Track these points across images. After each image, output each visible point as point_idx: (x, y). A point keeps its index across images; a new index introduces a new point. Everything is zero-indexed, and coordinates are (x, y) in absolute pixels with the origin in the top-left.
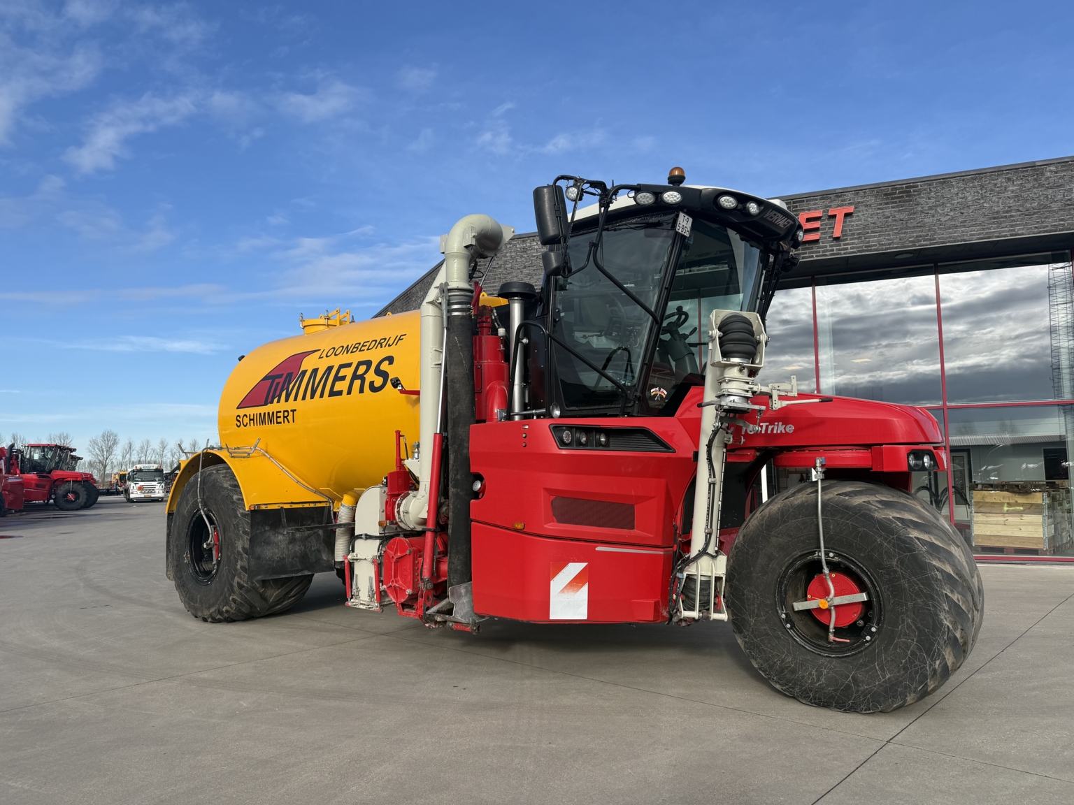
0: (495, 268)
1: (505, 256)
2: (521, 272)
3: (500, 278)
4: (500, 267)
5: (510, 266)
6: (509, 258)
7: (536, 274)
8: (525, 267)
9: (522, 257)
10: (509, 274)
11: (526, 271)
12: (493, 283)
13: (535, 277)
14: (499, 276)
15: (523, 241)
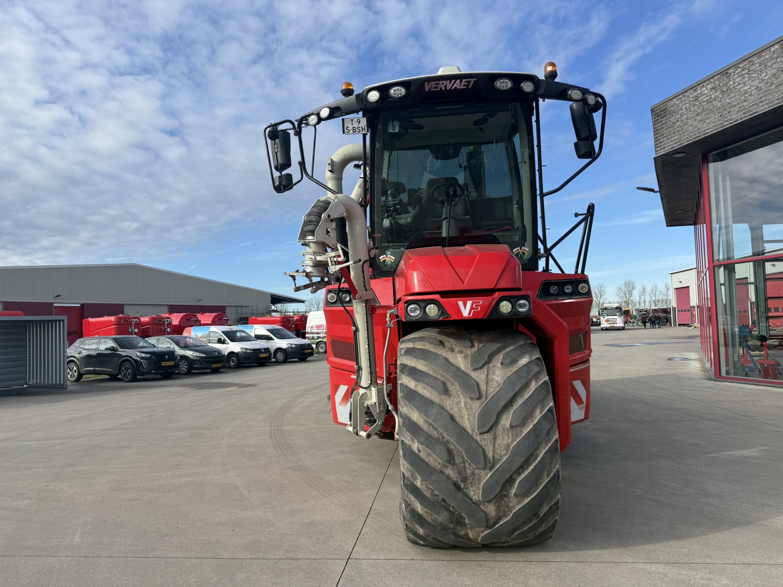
0: (674, 123)
1: (681, 109)
2: (695, 120)
3: (678, 131)
4: (678, 121)
5: (685, 117)
6: (684, 110)
7: (707, 118)
8: (698, 114)
9: (694, 105)
10: (685, 125)
11: (699, 118)
12: (674, 136)
13: (707, 121)
14: (678, 129)
15: (695, 90)
